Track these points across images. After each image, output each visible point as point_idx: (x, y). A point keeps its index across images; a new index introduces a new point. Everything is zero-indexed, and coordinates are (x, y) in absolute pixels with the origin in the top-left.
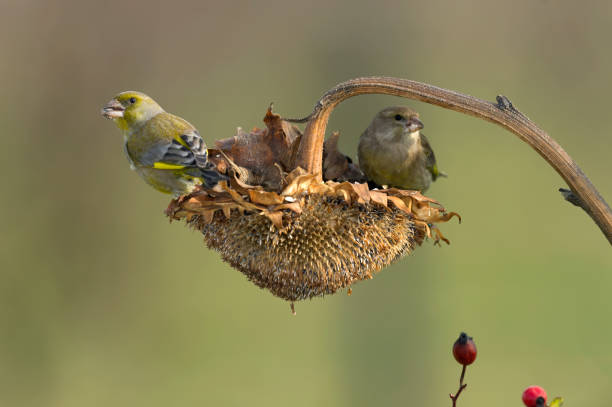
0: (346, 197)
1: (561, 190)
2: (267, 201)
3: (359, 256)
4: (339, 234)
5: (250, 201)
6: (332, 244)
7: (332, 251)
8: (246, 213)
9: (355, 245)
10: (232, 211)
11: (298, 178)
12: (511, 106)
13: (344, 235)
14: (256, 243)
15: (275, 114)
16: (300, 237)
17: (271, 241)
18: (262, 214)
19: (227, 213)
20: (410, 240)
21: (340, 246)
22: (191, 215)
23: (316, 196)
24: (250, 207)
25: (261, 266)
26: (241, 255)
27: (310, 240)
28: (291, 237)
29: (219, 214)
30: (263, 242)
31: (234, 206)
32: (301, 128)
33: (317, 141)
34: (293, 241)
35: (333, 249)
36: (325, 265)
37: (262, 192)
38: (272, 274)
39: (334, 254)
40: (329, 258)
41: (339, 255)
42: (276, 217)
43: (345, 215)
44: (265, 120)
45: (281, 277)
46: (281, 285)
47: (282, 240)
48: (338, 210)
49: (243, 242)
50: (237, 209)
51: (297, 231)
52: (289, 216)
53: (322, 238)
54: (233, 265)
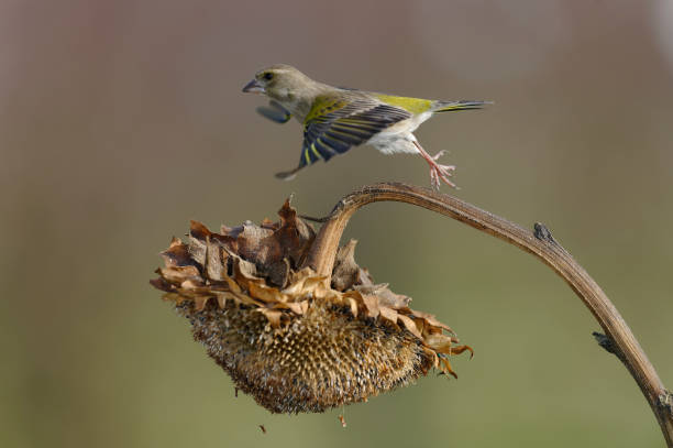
0: (354, 308)
1: (595, 334)
2: (267, 297)
3: (357, 375)
4: (339, 345)
5: (249, 294)
6: (330, 356)
7: (328, 363)
8: (242, 307)
9: (355, 361)
10: (227, 301)
11: (305, 279)
12: (549, 236)
13: (344, 349)
14: (247, 341)
15: (292, 208)
16: (297, 342)
17: (264, 340)
18: (259, 310)
19: (222, 302)
20: (416, 367)
21: (338, 359)
22: (181, 300)
23: (320, 302)
24: (247, 301)
25: (248, 369)
26: (228, 352)
27: (306, 347)
28: (286, 340)
29: (213, 302)
30: (256, 341)
31: (230, 296)
32: (316, 227)
33: (331, 244)
34: (288, 345)
35: (330, 361)
36: (317, 377)
37: (263, 286)
38: (259, 379)
39: (331, 367)
40: (323, 370)
41: (336, 369)
42: (274, 316)
43: (349, 326)
44: (280, 213)
45: (269, 384)
46: (268, 391)
47: (276, 342)
48: (342, 320)
49: (234, 338)
50: (233, 301)
51: (294, 334)
52: (288, 317)
53: (320, 347)
54: (219, 362)
